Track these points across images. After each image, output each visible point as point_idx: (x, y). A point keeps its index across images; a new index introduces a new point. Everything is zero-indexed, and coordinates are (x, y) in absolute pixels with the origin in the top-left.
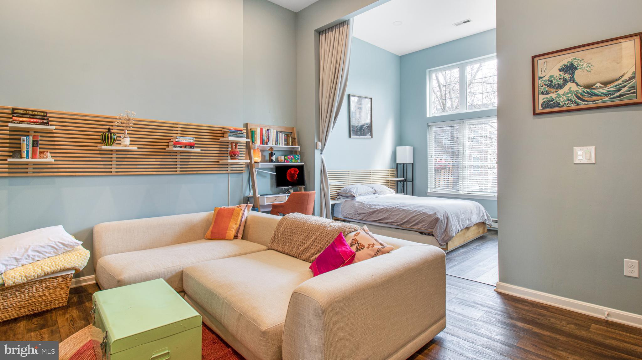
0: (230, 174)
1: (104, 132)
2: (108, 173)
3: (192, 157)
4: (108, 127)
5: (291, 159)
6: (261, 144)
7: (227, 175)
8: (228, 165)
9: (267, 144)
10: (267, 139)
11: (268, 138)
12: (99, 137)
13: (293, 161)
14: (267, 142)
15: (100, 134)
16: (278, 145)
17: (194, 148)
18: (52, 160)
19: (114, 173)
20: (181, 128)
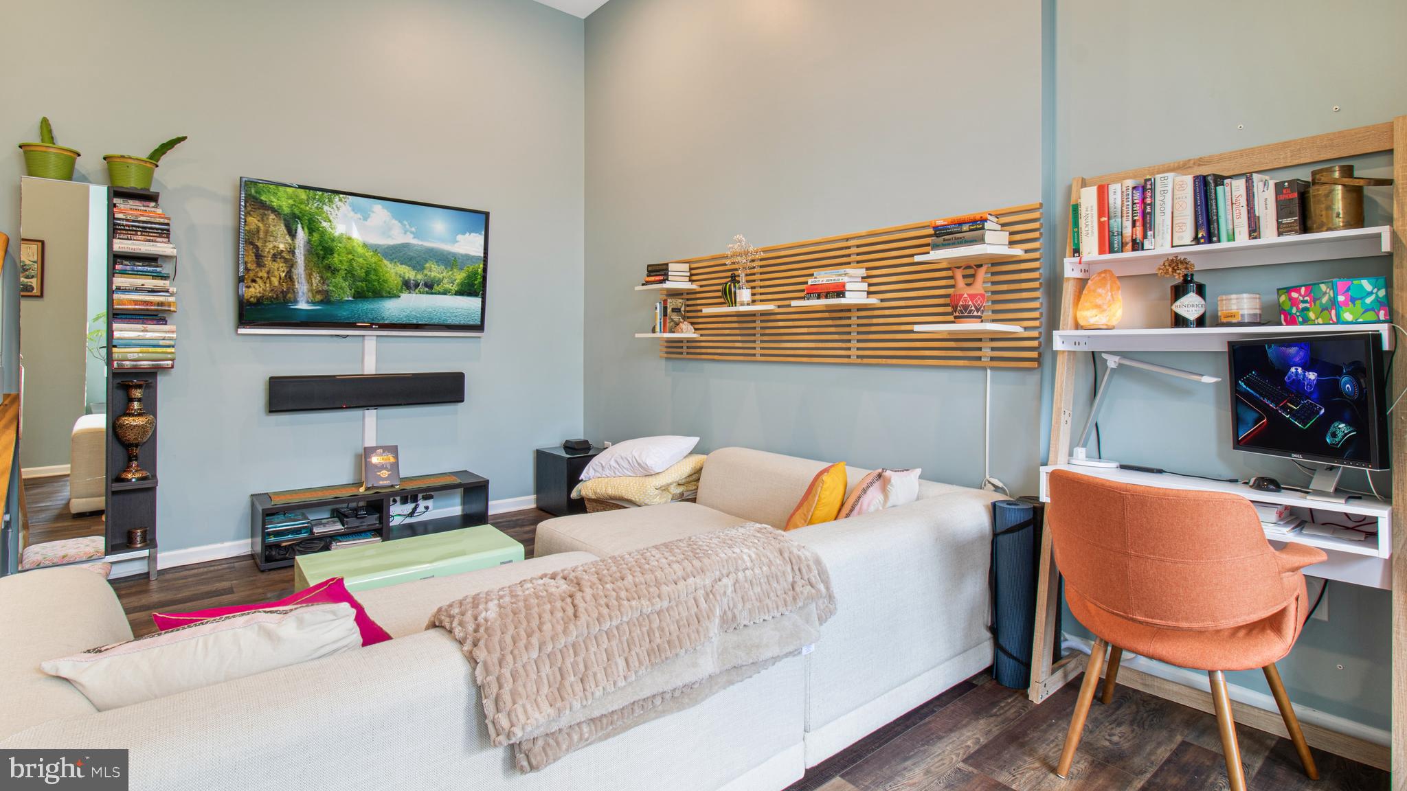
0: (989, 371)
1: (726, 284)
2: (748, 357)
3: (875, 321)
4: (729, 274)
5: (1302, 306)
6: (1101, 252)
7: (980, 373)
8: (980, 340)
9: (1137, 245)
10: (1134, 225)
11: (1146, 220)
12: (719, 294)
13: (1312, 315)
14: (1134, 241)
15: (720, 287)
16: (1219, 241)
17: (844, 296)
18: (695, 336)
19: (759, 358)
20: (858, 246)
